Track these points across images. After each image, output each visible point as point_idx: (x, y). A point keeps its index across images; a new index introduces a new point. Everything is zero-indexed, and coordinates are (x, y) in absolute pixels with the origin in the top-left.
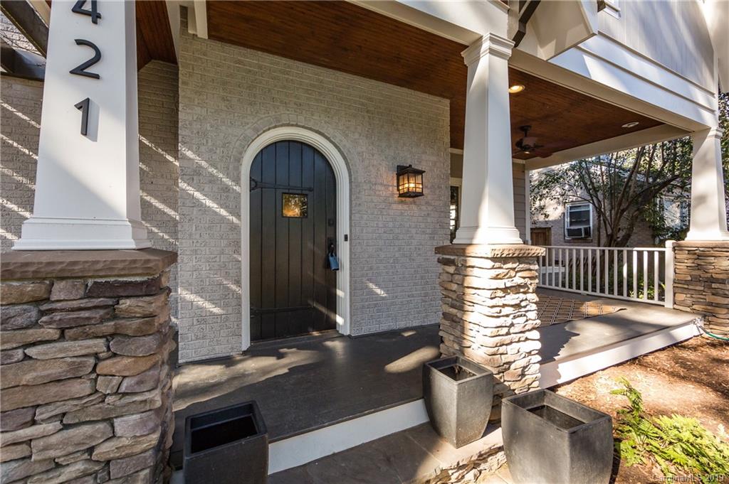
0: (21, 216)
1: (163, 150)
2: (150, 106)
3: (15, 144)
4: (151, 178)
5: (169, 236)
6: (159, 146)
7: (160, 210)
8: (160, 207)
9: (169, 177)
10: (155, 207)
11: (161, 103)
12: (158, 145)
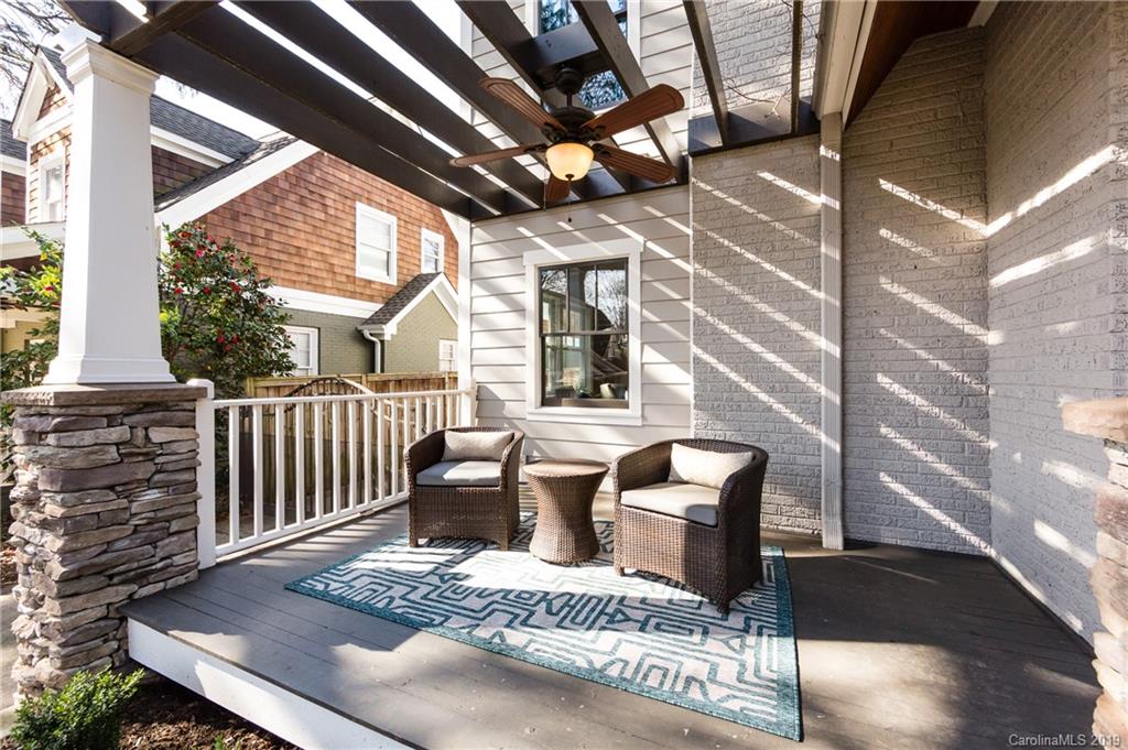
0: (733, 339)
1: (936, 203)
2: (910, 127)
3: (726, 243)
4: (912, 259)
5: (949, 364)
6: (928, 197)
7: (931, 316)
8: (931, 312)
9: (949, 250)
10: (921, 309)
11: (931, 114)
12: (925, 195)
